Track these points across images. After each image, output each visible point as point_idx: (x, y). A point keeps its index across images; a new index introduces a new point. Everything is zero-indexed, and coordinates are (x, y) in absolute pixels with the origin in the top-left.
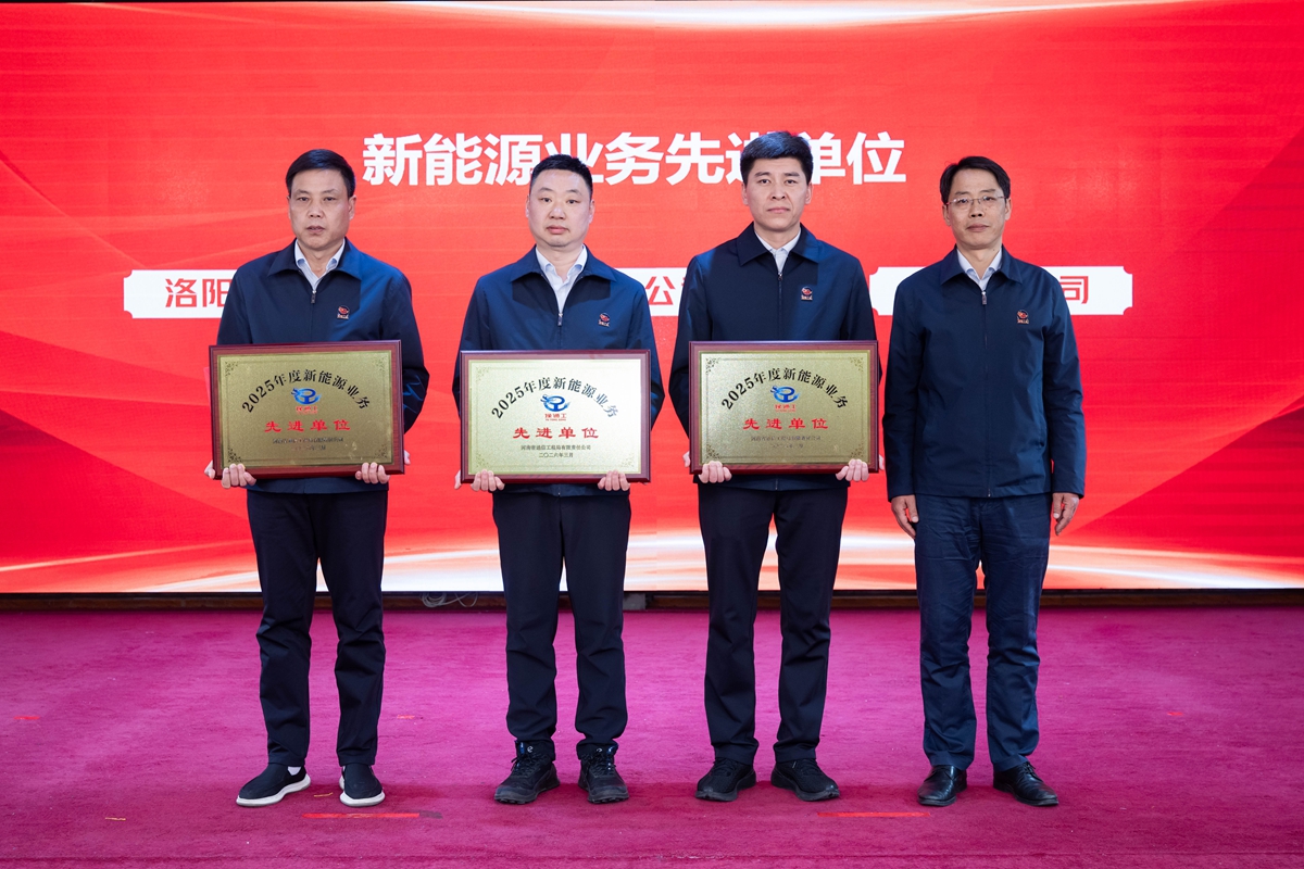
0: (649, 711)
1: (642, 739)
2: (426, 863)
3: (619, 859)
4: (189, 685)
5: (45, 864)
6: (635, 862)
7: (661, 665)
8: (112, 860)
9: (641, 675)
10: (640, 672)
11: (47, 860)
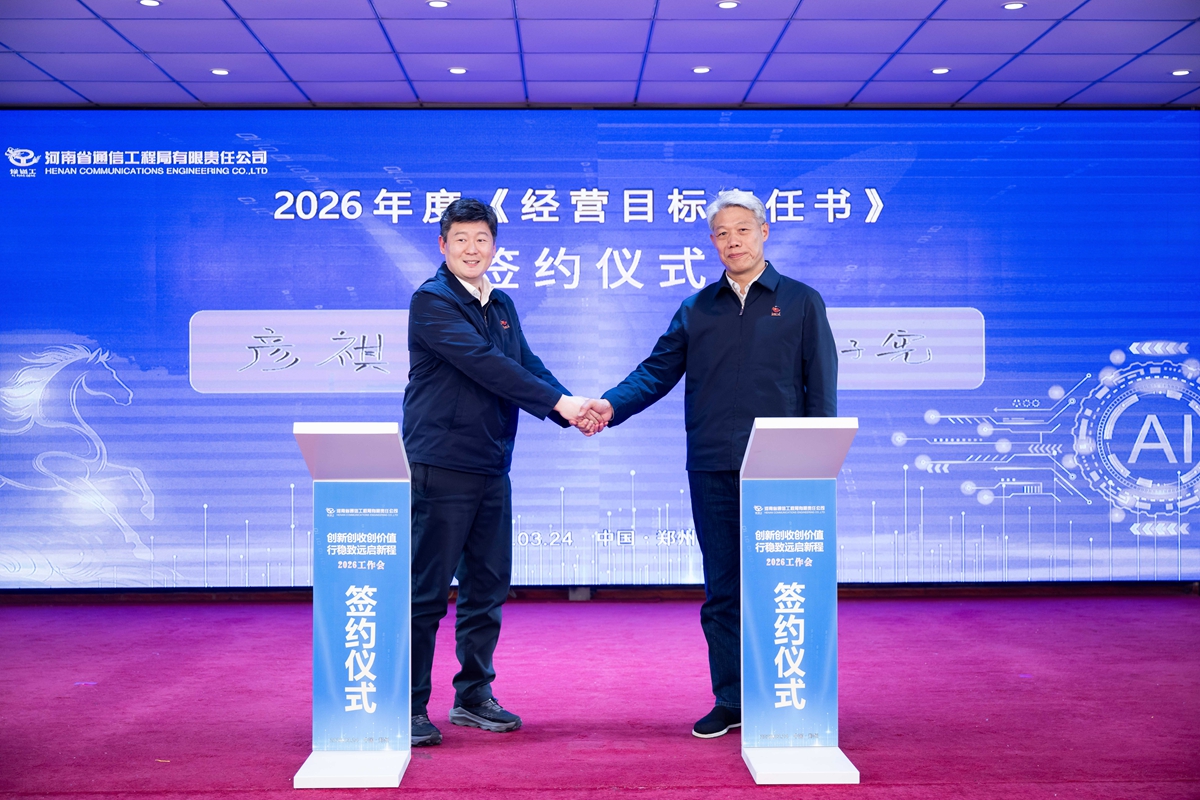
0: (598, 677)
1: (593, 697)
2: (421, 793)
3: (581, 789)
4: (220, 658)
5: (102, 797)
6: (594, 792)
7: (606, 641)
8: (157, 793)
9: (590, 649)
10: (589, 646)
11: (103, 793)
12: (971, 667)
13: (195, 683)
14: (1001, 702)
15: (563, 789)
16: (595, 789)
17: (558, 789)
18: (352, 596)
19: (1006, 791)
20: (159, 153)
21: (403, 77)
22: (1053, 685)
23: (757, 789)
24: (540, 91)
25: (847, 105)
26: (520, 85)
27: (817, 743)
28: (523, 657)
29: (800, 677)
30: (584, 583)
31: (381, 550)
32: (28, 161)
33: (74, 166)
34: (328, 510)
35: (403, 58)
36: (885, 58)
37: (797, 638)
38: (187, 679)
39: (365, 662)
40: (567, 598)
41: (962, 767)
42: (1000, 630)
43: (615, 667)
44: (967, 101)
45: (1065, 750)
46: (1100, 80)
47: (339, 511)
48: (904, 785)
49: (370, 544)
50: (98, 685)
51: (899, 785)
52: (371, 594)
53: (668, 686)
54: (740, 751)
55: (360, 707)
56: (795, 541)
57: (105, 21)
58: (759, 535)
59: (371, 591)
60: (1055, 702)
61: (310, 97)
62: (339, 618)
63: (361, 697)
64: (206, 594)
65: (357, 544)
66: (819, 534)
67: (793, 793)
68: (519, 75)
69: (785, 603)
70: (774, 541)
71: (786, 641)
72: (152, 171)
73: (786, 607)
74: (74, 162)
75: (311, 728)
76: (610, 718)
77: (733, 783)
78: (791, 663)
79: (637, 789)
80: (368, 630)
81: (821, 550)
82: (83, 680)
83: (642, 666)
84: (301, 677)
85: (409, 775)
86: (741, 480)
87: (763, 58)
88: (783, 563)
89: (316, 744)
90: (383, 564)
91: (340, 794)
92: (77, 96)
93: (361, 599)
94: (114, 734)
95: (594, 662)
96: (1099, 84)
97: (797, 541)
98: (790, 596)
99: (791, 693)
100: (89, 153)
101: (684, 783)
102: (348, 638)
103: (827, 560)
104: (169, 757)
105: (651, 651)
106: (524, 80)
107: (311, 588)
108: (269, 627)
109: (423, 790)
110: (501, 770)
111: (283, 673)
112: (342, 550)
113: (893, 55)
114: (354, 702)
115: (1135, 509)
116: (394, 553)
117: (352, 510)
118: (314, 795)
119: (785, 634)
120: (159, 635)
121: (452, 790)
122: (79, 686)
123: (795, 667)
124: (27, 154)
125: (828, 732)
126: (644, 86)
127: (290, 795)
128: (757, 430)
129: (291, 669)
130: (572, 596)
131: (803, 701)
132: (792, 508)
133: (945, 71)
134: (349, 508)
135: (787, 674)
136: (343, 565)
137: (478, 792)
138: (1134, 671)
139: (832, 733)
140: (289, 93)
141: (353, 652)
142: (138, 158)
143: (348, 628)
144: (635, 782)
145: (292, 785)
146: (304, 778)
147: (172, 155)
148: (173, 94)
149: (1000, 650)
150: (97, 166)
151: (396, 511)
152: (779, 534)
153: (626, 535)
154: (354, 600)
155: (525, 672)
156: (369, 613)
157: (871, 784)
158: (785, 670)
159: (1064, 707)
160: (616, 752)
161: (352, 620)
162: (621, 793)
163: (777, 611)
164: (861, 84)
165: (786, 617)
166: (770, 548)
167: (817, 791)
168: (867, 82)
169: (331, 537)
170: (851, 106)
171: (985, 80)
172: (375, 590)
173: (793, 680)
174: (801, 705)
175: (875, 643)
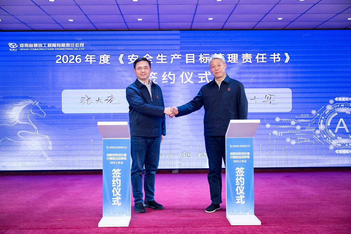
0: (183, 195)
4: (73, 190)
12: (291, 192)
13: (67, 197)
14: (300, 202)
15: (176, 227)
16: (185, 227)
17: (174, 227)
18: (114, 172)
19: (303, 227)
20: (53, 44)
21: (124, 21)
22: (315, 197)
23: (232, 227)
24: (163, 25)
25: (252, 29)
26: (158, 24)
27: (248, 213)
28: (161, 190)
29: (243, 194)
30: (177, 168)
31: (122, 159)
32: (15, 46)
33: (28, 48)
34: (107, 147)
35: (124, 16)
36: (264, 15)
37: (242, 183)
38: (64, 196)
39: (118, 191)
40: (172, 173)
41: (290, 220)
42: (298, 181)
43: (187, 192)
44: (288, 27)
45: (320, 215)
46: (326, 21)
47: (110, 147)
48: (274, 225)
49: (119, 157)
50: (38, 198)
51: (272, 225)
52: (119, 171)
53: (203, 197)
54: (226, 216)
55: (116, 204)
56: (241, 155)
57: (38, 6)
58: (231, 154)
59: (119, 170)
60: (316, 202)
61: (97, 27)
62: (110, 178)
63: (117, 201)
64: (67, 172)
65: (115, 157)
66: (248, 153)
67: (242, 228)
68: (157, 21)
69: (239, 173)
70: (235, 155)
71: (239, 184)
72: (51, 49)
73: (239, 174)
74: (28, 47)
75: (102, 210)
76: (187, 207)
77: (225, 225)
78: (240, 190)
79: (197, 227)
80: (118, 182)
81: (249, 158)
82: (34, 197)
83: (195, 192)
84: (97, 196)
85: (131, 223)
86: (226, 138)
87: (229, 15)
88: (238, 162)
89: (104, 214)
90: (123, 162)
91: (112, 229)
92: (29, 27)
93: (117, 172)
94: (45, 212)
95: (181, 191)
96: (326, 22)
97: (242, 155)
98: (240, 171)
99: (240, 199)
100: (32, 44)
101: (210, 225)
102: (113, 184)
103: (251, 161)
104: (61, 219)
105: (198, 187)
106: (159, 22)
107: (102, 170)
108: (87, 181)
109: (135, 227)
110: (157, 222)
111: (91, 194)
112: (111, 159)
113: (266, 14)
114: (115, 202)
115: (337, 146)
116: (126, 159)
117: (114, 147)
118: (104, 229)
119: (239, 182)
120: (54, 184)
121: (144, 227)
122: (33, 198)
123: (242, 192)
124: (14, 45)
125: (251, 210)
126: (194, 23)
127: (97, 229)
128: (231, 123)
129: (94, 193)
130: (173, 172)
131: (244, 201)
132: (241, 146)
133: (281, 19)
134: (113, 146)
135: (239, 194)
136: (111, 163)
137: (151, 228)
138: (338, 193)
139: (252, 210)
140: (90, 26)
141: (114, 188)
142: (47, 45)
143: (113, 181)
144: (196, 225)
145: (98, 226)
146: (101, 224)
147: (56, 44)
148: (57, 27)
149: (299, 187)
150: (35, 48)
151: (126, 147)
152: (237, 153)
153: (189, 154)
154: (114, 173)
155: (162, 194)
156: (119, 176)
157: (264, 225)
158: (239, 192)
159: (318, 203)
160: (190, 216)
161: (114, 179)
162: (192, 228)
163: (236, 175)
164: (257, 23)
165: (239, 177)
166: (234, 157)
167: (249, 227)
168: (258, 22)
169: (108, 155)
170: (254, 29)
171: (293, 21)
172: (120, 170)
173: (241, 195)
174: (243, 203)
175: (263, 185)
